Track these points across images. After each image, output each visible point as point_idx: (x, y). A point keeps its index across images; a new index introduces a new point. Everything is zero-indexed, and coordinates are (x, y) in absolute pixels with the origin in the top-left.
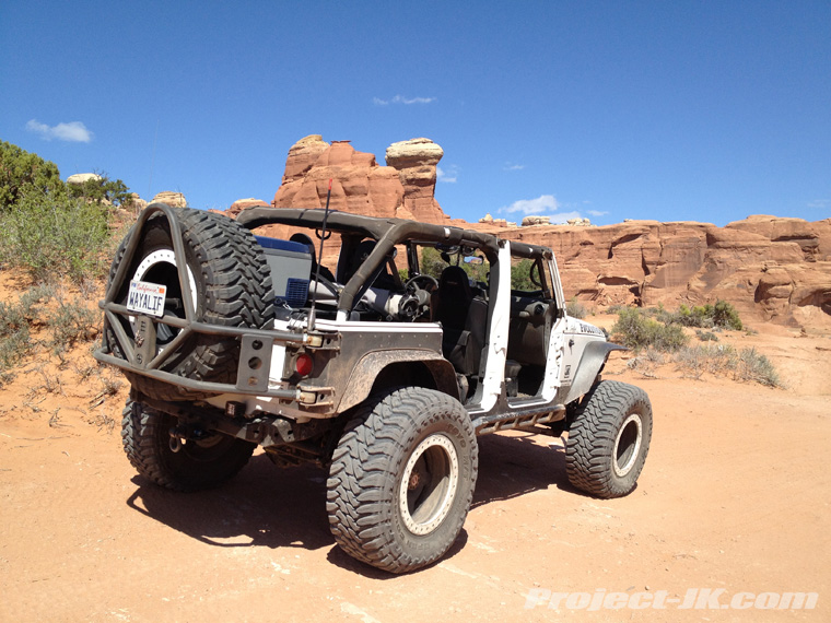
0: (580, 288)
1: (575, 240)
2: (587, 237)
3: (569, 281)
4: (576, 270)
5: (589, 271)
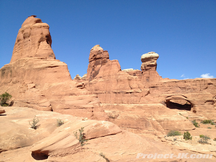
0: (207, 100)
1: (206, 83)
2: (210, 82)
3: (202, 97)
4: (205, 93)
5: (210, 94)
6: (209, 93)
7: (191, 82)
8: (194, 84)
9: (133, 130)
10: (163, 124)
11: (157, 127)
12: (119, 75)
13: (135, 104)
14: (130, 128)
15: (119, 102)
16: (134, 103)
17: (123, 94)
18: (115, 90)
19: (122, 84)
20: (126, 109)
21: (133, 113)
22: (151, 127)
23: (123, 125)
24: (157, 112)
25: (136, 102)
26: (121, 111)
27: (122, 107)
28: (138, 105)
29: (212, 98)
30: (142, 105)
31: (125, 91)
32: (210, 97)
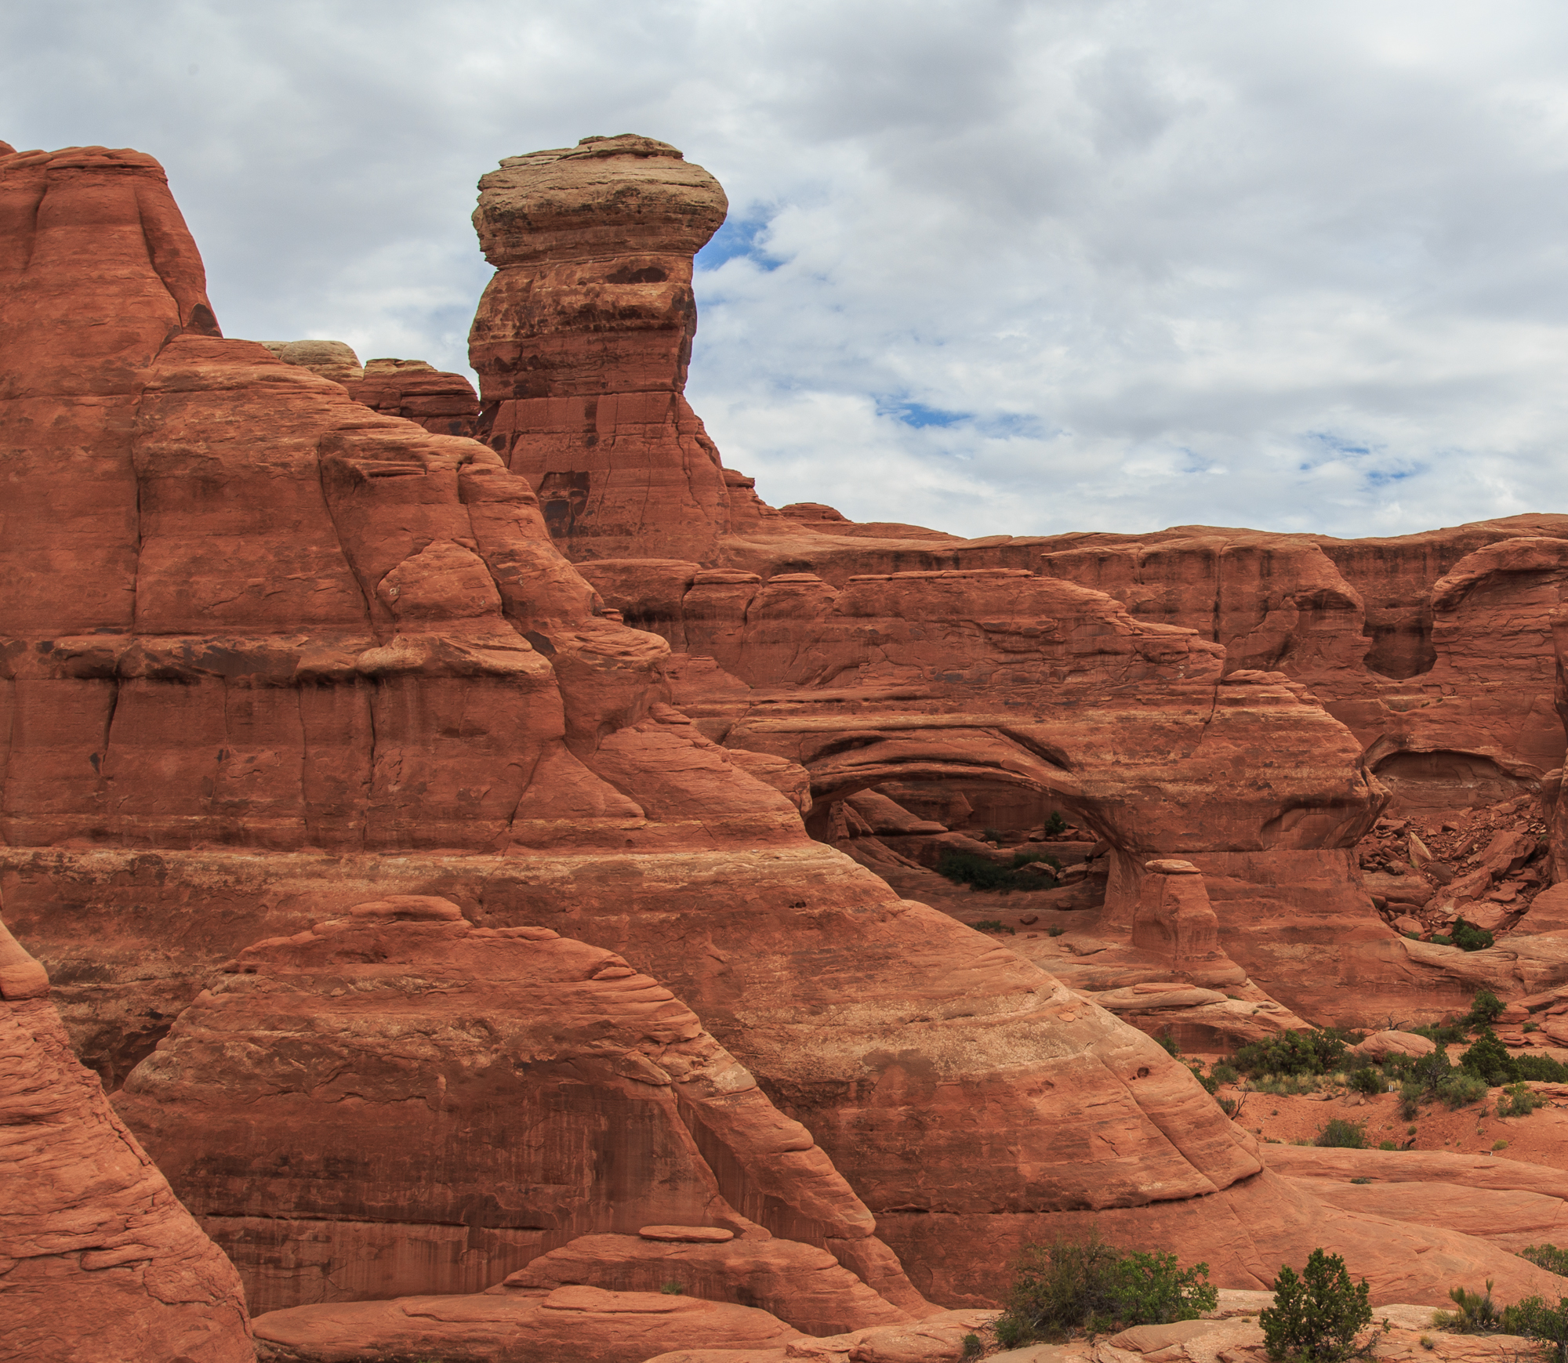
0: (1287, 790)
1: (1279, 586)
3: (1238, 761)
4: (1271, 710)
5: (1329, 718)
6: (1320, 714)
7: (1113, 569)
8: (1147, 593)
9: (393, 1242)
10: (848, 1137)
11: (771, 1178)
12: (184, 388)
13: (449, 860)
14: (350, 1210)
15: (168, 823)
16: (423, 830)
17: (239, 696)
18: (105, 627)
19: (227, 546)
20: (295, 927)
21: (414, 997)
22: (686, 1188)
23: (239, 1185)
24: (777, 965)
25: (458, 815)
26: (206, 965)
27: (222, 894)
28: (487, 865)
29: (1347, 773)
30: (559, 865)
31: (277, 644)
32: (1325, 757)
